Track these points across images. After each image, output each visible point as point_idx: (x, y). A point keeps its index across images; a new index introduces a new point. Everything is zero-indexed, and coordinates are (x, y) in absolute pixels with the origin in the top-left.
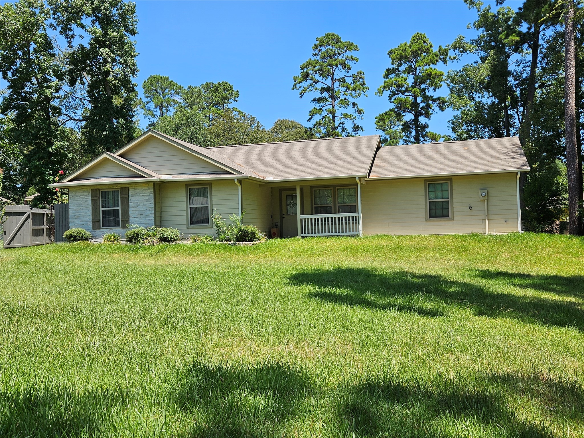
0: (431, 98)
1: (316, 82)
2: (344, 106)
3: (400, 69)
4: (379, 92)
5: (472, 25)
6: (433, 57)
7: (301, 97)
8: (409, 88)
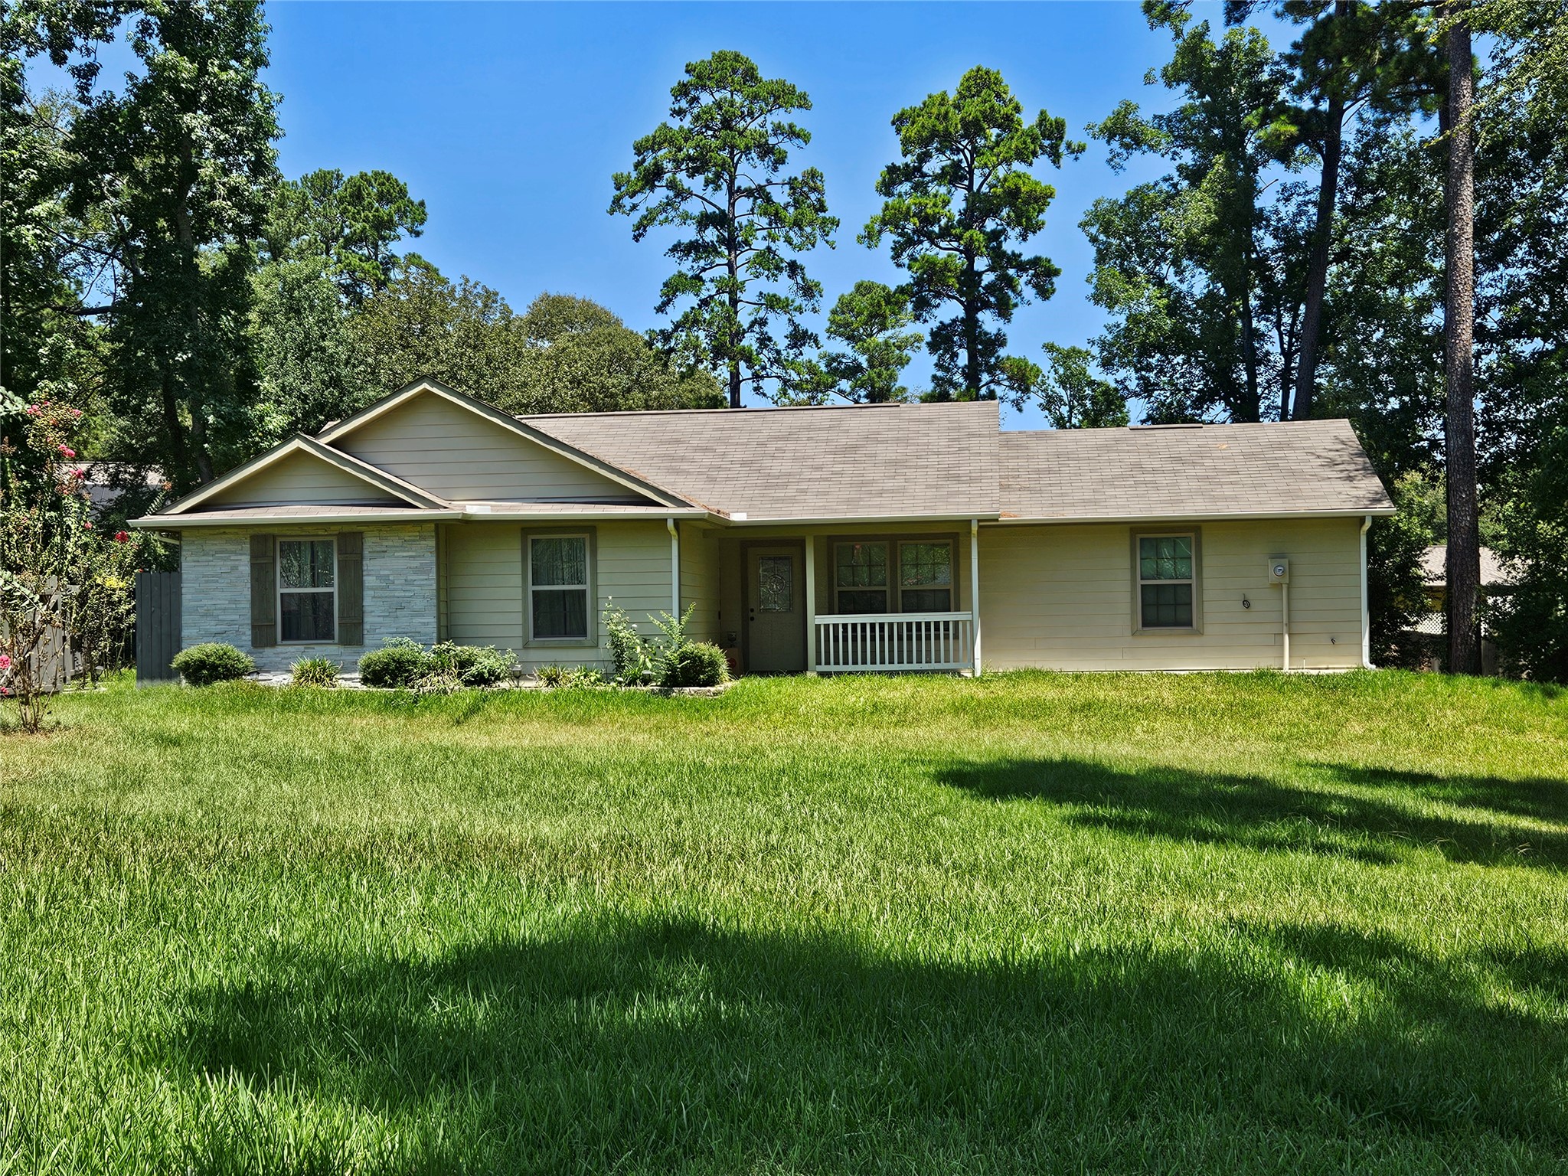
0: (1014, 260)
1: (682, 194)
2: (766, 273)
3: (926, 168)
4: (870, 236)
5: (1158, 73)
6: (1025, 142)
7: (636, 238)
8: (952, 227)
